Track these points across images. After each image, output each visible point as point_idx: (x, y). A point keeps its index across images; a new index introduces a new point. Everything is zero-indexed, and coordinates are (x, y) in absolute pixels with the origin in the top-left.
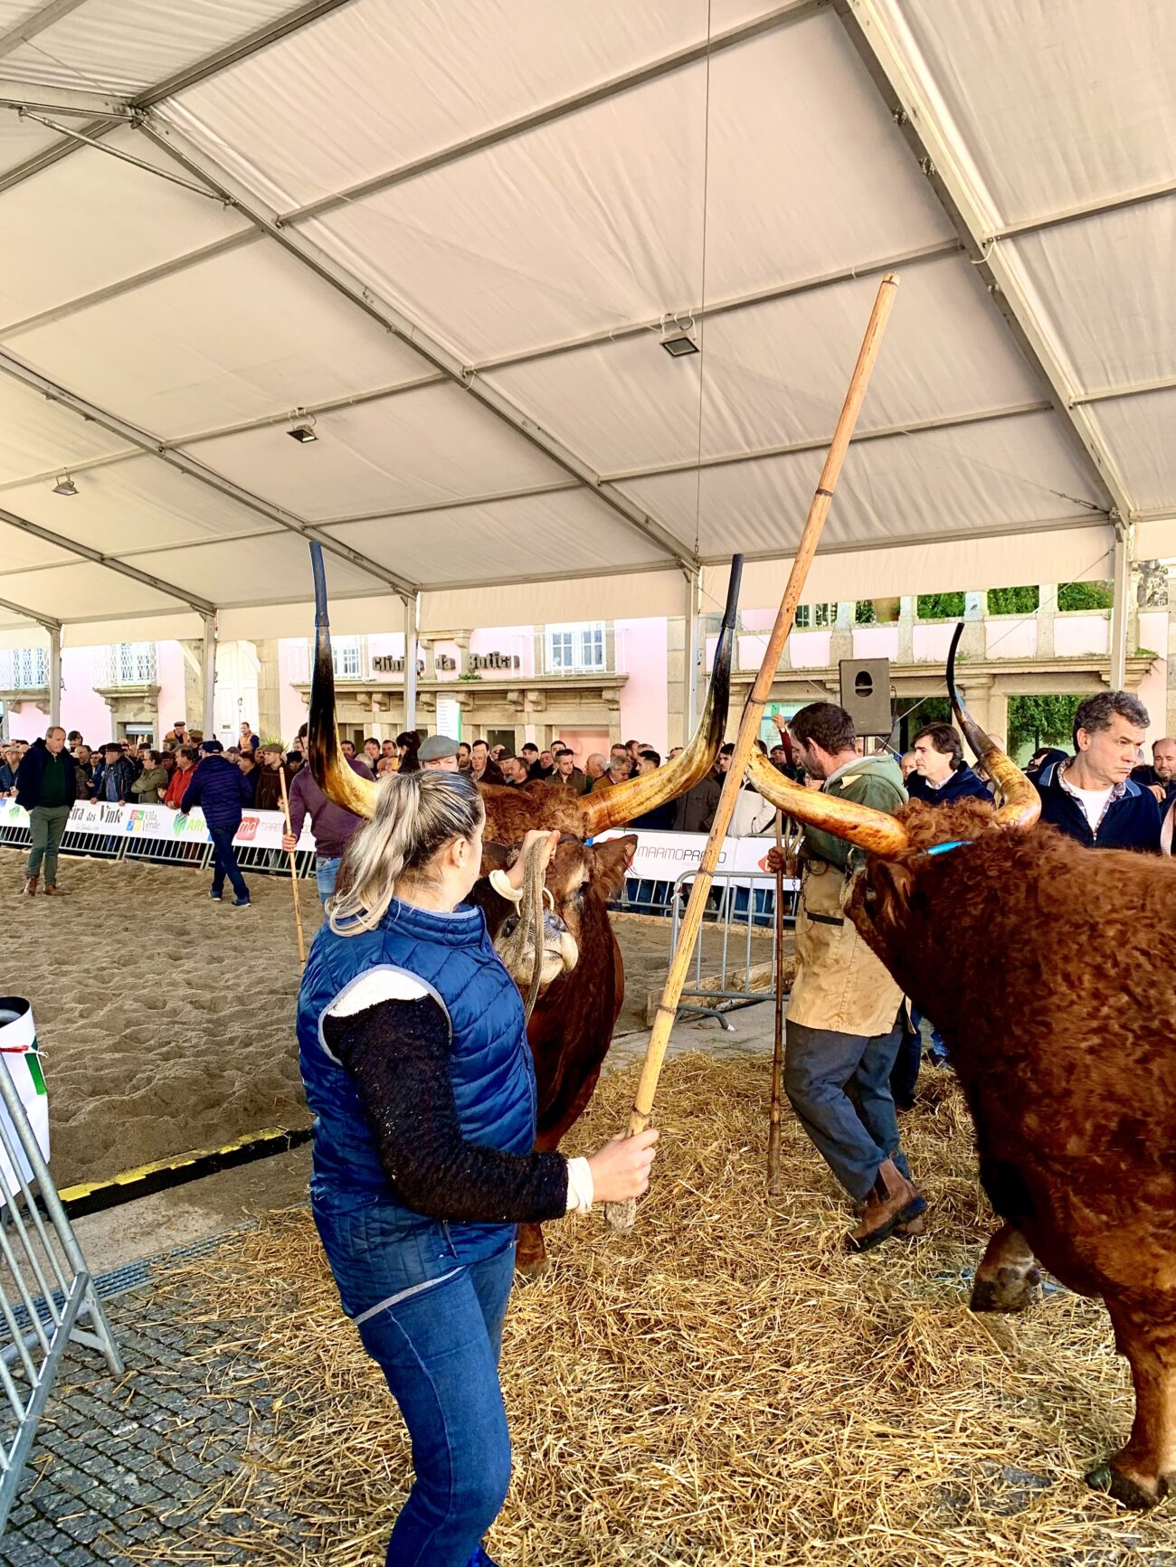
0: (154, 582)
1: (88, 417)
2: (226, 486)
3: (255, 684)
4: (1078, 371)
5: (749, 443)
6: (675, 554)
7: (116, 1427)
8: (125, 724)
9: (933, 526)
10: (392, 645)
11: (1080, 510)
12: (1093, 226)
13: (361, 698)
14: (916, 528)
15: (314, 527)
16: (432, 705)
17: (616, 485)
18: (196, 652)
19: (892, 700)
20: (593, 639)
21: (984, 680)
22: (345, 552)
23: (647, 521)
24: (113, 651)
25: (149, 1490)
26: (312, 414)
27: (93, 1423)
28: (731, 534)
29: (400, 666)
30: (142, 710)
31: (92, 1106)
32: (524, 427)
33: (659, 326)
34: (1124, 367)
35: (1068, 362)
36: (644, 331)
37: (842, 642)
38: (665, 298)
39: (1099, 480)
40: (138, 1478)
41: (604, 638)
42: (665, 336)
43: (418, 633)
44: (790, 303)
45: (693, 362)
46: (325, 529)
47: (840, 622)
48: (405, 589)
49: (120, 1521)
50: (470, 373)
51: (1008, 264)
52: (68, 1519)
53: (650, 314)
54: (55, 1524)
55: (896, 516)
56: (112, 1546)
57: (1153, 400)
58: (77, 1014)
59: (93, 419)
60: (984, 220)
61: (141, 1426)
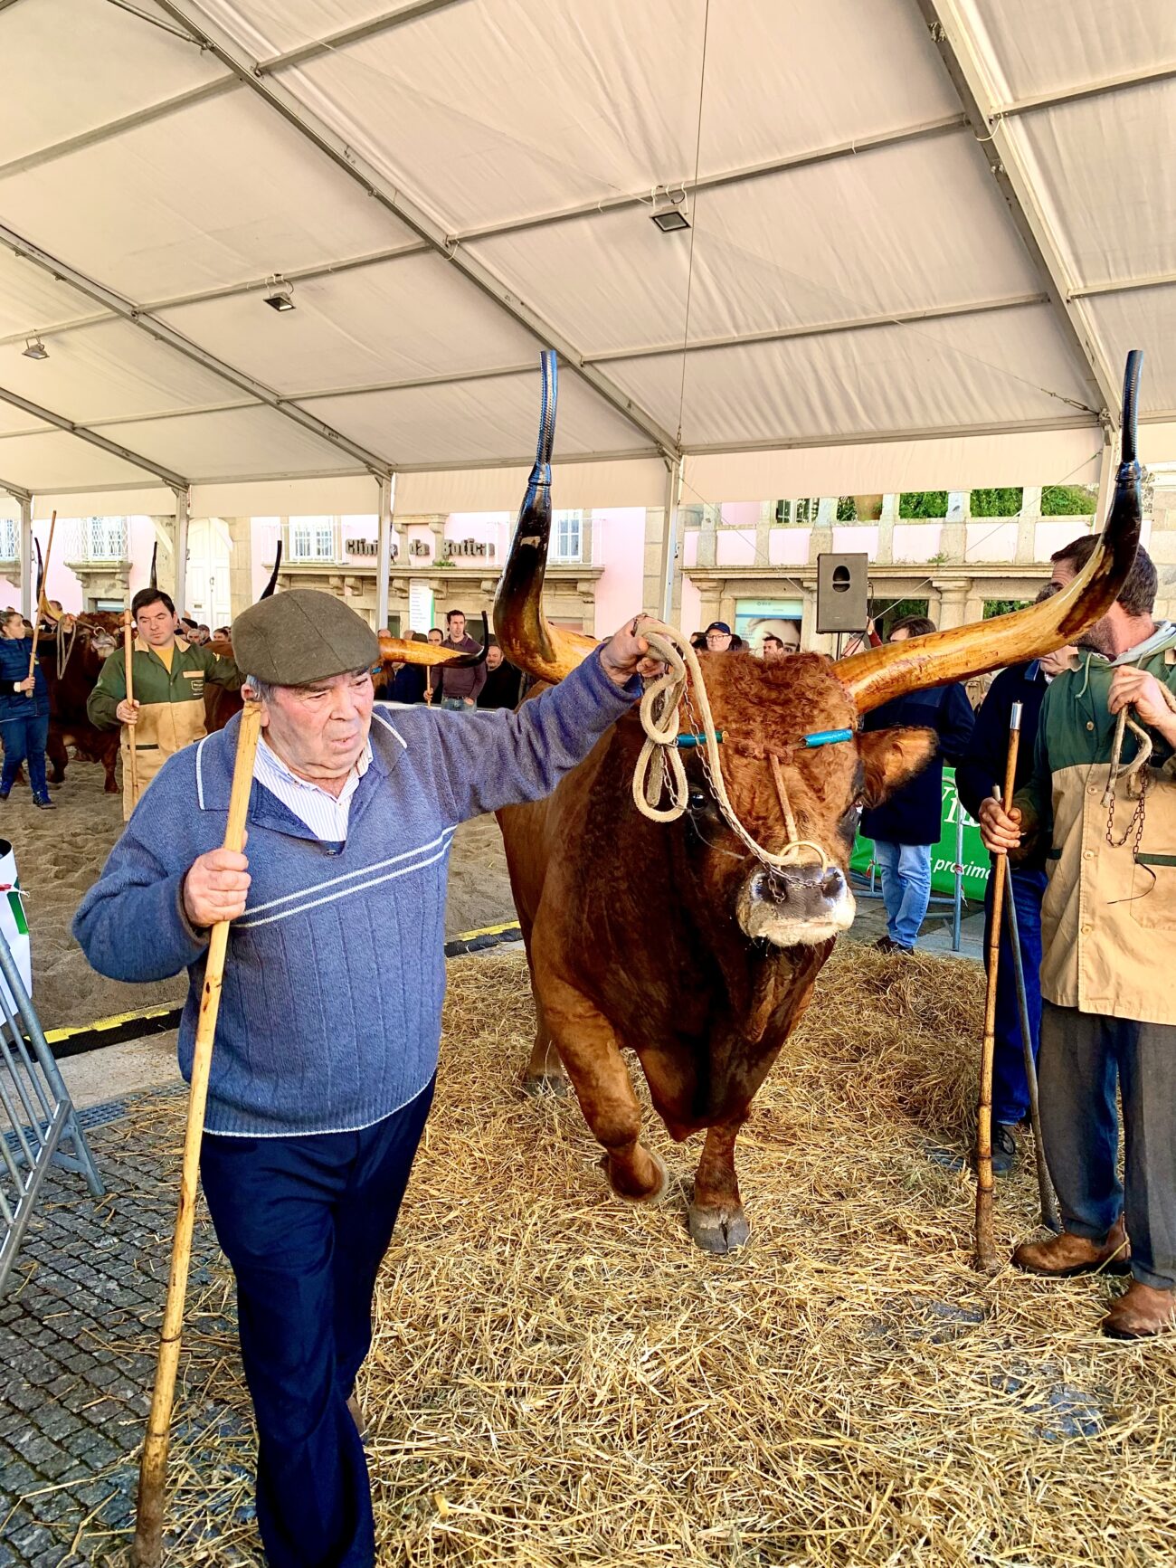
0: (126, 454)
1: (59, 277)
2: (200, 355)
3: (227, 563)
4: (1078, 260)
5: (737, 328)
6: (657, 442)
7: (98, 1241)
8: (96, 600)
9: (919, 422)
10: (365, 527)
11: (1070, 410)
12: (1105, 106)
13: (334, 581)
14: (903, 424)
15: (289, 402)
16: (405, 591)
17: (598, 366)
18: (169, 528)
19: (869, 601)
20: (570, 529)
21: (962, 584)
22: (320, 428)
23: (629, 406)
24: (85, 525)
25: (132, 1296)
26: (289, 281)
27: (76, 1237)
28: (717, 424)
29: (374, 550)
30: (113, 586)
31: (69, 958)
32: (506, 302)
33: (650, 199)
34: (1126, 259)
35: (1069, 251)
36: (634, 203)
37: (822, 539)
38: (656, 168)
39: (1092, 379)
40: (119, 1285)
41: (581, 528)
42: (655, 209)
43: (392, 516)
44: (786, 179)
45: (683, 239)
46: (301, 404)
47: (821, 520)
48: (380, 469)
49: (102, 1320)
50: (453, 243)
51: (1014, 141)
52: (54, 1317)
53: (642, 186)
54: (41, 1322)
55: (882, 409)
56: (95, 1341)
57: (1153, 296)
58: (52, 875)
59: (63, 279)
60: (993, 94)
61: (121, 1241)
